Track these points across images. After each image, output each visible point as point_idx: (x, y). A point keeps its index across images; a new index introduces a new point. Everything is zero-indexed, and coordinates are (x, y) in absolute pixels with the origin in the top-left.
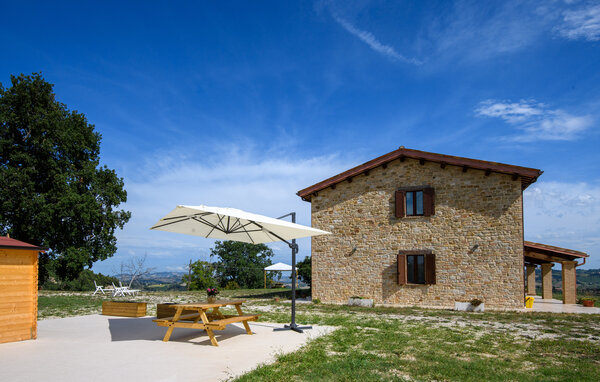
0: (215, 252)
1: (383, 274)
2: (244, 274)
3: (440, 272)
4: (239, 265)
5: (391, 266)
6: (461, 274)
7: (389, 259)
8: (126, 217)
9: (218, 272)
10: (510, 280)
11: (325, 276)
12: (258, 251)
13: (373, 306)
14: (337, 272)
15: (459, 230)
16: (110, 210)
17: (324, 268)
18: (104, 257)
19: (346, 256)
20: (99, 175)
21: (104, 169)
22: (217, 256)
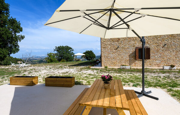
0: (55, 50)
1: (129, 56)
2: (65, 57)
3: (151, 54)
4: (63, 54)
5: (133, 53)
6: (159, 55)
7: (132, 50)
8: (23, 37)
9: (57, 56)
10: (178, 57)
11: (107, 57)
12: (69, 49)
13: (131, 69)
14: (112, 55)
15: (159, 39)
16: (16, 34)
17: (106, 55)
18: (14, 53)
19: (115, 49)
20: (9, 20)
21: (11, 19)
22: (56, 51)
